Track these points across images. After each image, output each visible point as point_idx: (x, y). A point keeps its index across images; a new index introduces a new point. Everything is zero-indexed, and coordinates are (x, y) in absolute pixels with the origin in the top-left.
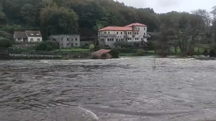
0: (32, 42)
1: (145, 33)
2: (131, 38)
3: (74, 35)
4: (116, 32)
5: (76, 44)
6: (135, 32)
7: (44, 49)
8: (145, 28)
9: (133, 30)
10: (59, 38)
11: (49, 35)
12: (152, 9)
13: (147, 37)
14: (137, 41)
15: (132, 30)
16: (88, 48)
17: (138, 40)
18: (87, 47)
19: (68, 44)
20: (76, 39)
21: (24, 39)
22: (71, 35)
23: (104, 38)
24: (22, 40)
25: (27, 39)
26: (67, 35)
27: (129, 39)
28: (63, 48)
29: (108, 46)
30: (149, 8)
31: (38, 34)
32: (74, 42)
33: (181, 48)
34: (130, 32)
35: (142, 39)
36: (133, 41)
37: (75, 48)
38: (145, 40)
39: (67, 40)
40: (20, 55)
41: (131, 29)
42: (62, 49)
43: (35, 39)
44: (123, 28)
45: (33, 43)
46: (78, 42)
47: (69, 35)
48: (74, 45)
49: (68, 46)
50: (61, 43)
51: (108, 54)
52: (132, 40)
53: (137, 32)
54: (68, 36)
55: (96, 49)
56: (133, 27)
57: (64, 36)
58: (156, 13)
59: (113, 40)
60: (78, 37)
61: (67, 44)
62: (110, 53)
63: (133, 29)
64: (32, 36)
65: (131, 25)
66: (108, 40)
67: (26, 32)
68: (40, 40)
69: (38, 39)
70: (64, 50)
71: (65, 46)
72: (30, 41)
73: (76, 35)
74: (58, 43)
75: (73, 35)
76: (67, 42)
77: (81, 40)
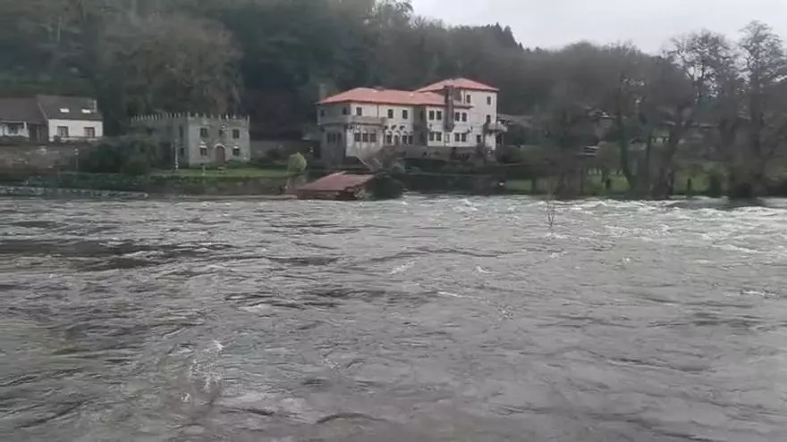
0: (64, 139)
1: (488, 117)
2: (439, 134)
3: (227, 117)
4: (384, 111)
5: (236, 152)
6: (456, 111)
7: (113, 170)
8: (489, 99)
9: (446, 106)
10: (169, 129)
11: (132, 112)
12: (508, 29)
13: (496, 131)
14: (461, 144)
15: (442, 103)
16: (284, 168)
17: (464, 140)
18: (278, 162)
19: (203, 151)
20: (236, 134)
21: (32, 128)
22: (216, 117)
23: (341, 130)
24: (24, 133)
25: (45, 126)
26: (201, 115)
27: (432, 139)
28: (185, 166)
29: (356, 161)
30: (497, 25)
31: (88, 111)
32: (230, 144)
33: (627, 173)
34: (435, 110)
35: (478, 137)
36: (447, 145)
37: (232, 167)
38: (491, 142)
39: (202, 134)
40: (20, 188)
41: (440, 100)
42: (179, 168)
43: (77, 129)
44: (411, 94)
45: (68, 143)
46: (244, 144)
47: (208, 117)
48: (229, 155)
49: (206, 160)
50: (176, 146)
51: (363, 191)
52: (445, 142)
53: (461, 111)
54: (205, 122)
55: (316, 171)
56: (445, 92)
57: (189, 118)
58: (521, 45)
59: (373, 138)
60: (244, 126)
61: (202, 149)
62: (368, 186)
63: (446, 101)
64: (65, 117)
65: (439, 86)
66: (357, 137)
67: (44, 101)
68: (96, 135)
69: (90, 130)
70: (191, 174)
71: (194, 157)
72: (55, 137)
73: (235, 117)
74: (166, 146)
75: (224, 117)
76: (203, 143)
77: (255, 136)
